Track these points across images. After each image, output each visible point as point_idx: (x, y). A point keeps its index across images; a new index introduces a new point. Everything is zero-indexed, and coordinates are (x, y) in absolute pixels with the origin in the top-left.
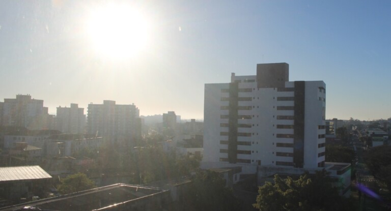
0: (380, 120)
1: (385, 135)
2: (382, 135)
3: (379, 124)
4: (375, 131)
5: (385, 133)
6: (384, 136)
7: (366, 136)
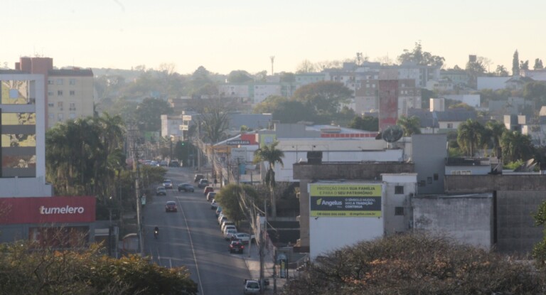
0: (350, 67)
1: (391, 168)
2: (373, 172)
3: (347, 93)
4: (320, 145)
5: (394, 156)
6: (388, 178)
7: (258, 178)
